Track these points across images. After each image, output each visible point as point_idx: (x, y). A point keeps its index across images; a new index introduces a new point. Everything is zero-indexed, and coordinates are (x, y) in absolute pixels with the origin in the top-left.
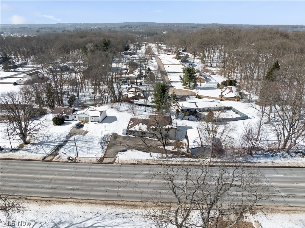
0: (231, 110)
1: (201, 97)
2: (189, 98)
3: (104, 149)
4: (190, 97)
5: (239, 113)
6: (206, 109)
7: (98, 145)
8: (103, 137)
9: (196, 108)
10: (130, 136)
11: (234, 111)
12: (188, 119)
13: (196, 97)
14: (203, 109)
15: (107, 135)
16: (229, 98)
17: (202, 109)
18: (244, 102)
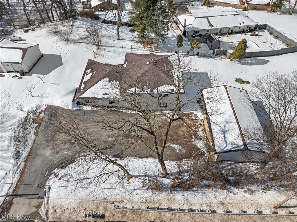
0: (266, 31)
1: (212, 4)
2: (193, 5)
3: (21, 160)
4: (193, 3)
5: (281, 38)
6: (225, 31)
7: (8, 146)
8: (23, 120)
9: (210, 28)
10: (85, 108)
11: (271, 34)
12: (198, 54)
13: (203, 3)
14: (221, 29)
15: (34, 112)
16: (258, 7)
17: (218, 31)
18: (281, 14)
